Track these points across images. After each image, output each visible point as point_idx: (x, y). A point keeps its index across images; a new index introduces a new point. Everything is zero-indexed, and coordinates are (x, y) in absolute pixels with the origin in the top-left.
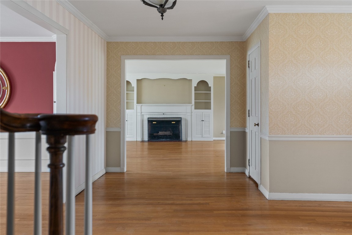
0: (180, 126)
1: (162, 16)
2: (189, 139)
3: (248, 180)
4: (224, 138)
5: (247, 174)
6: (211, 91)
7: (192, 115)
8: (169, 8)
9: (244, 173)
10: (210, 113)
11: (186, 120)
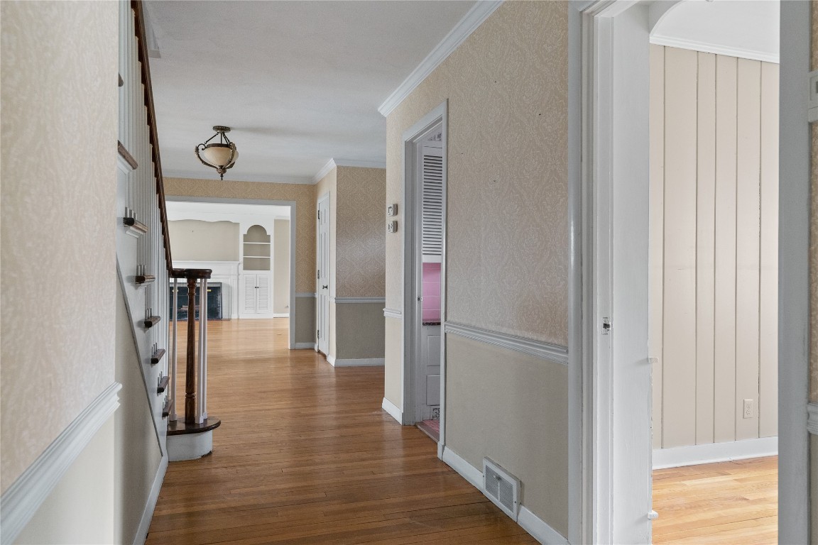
0: (219, 297)
1: (222, 176)
2: (234, 316)
3: (317, 354)
4: (288, 315)
5: (316, 349)
6: (269, 242)
7: (238, 279)
8: (228, 168)
9: (313, 349)
10: (268, 276)
11: (229, 287)
